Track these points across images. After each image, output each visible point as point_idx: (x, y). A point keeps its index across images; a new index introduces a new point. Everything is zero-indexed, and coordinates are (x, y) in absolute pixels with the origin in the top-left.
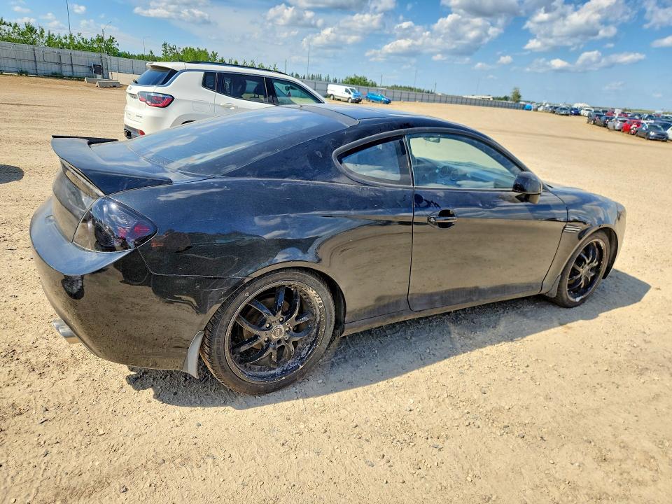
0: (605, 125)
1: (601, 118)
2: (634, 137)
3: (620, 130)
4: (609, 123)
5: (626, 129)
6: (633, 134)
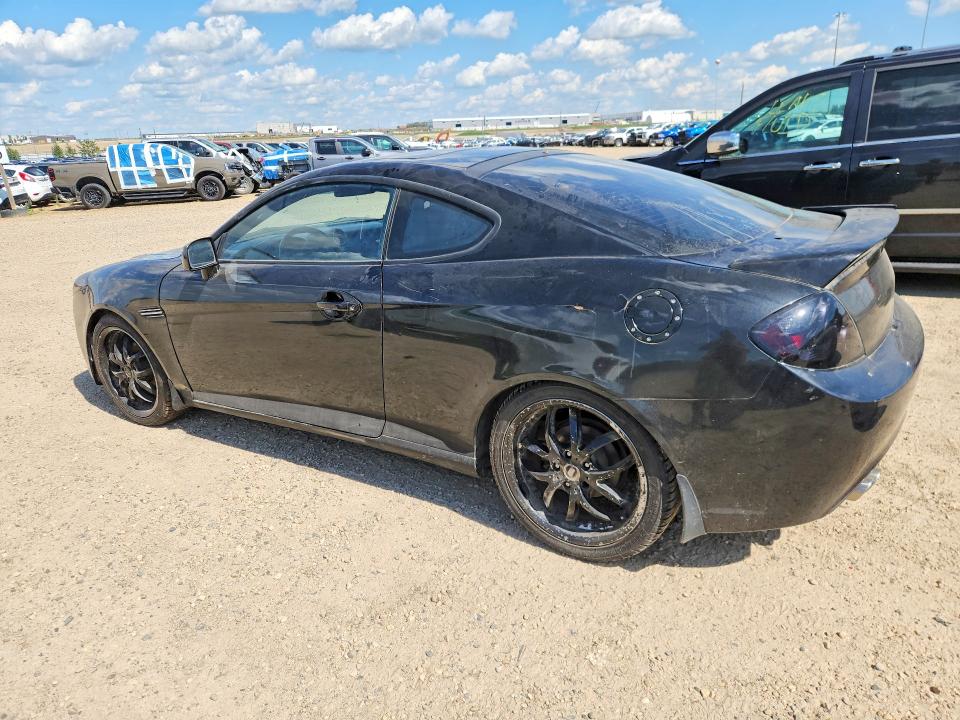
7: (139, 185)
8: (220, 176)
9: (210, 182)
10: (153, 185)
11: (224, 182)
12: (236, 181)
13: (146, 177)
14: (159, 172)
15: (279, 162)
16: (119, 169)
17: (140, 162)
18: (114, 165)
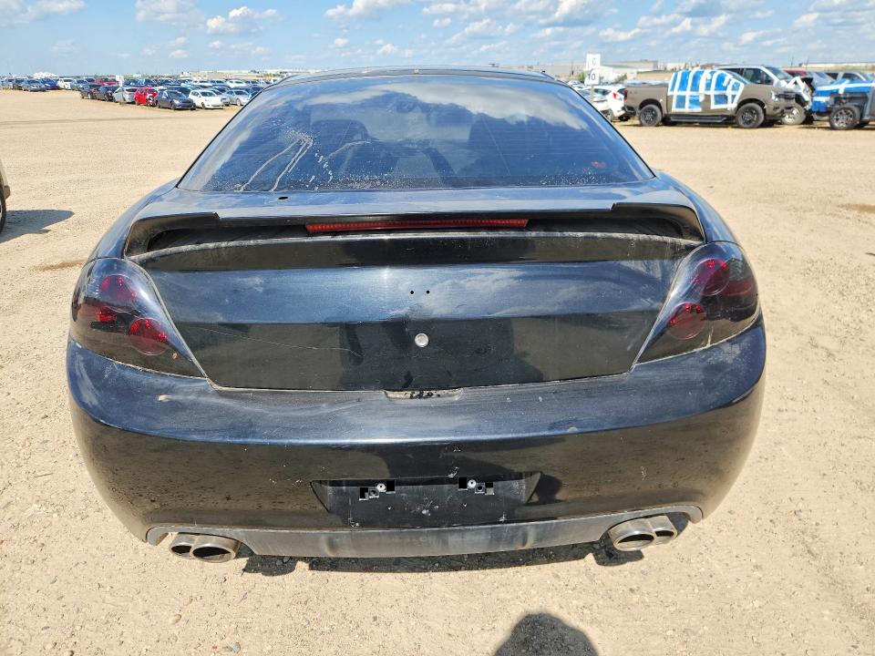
0: (111, 99)
1: (99, 89)
2: (156, 108)
3: (133, 103)
4: (114, 94)
5: (140, 100)
6: (153, 106)
7: (687, 109)
8: (762, 105)
9: (751, 110)
10: (698, 110)
11: (764, 111)
12: (778, 111)
13: (694, 102)
14: (708, 97)
15: (833, 94)
16: (676, 93)
17: (695, 87)
18: (673, 89)
